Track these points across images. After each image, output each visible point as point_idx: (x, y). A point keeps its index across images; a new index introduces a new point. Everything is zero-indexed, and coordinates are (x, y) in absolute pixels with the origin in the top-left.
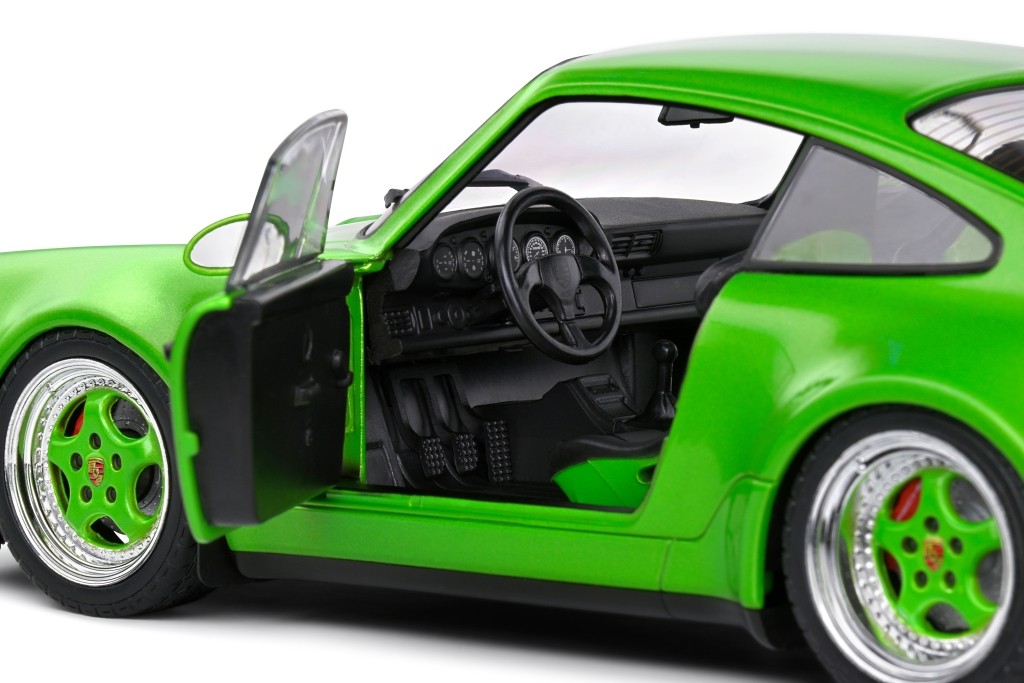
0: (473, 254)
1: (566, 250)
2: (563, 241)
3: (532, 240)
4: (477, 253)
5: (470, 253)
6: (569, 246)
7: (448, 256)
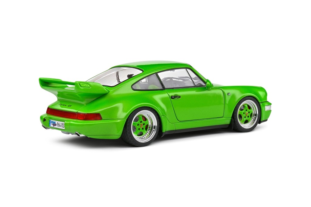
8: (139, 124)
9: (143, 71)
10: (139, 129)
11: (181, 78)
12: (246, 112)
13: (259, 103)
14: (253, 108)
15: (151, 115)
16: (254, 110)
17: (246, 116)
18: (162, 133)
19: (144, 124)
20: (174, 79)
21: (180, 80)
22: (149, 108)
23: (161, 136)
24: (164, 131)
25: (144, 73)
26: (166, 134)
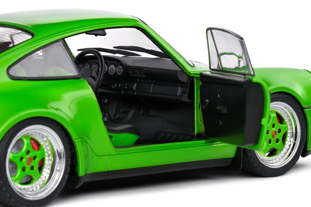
0: (95, 66)
1: (120, 70)
2: (119, 67)
3: (111, 65)
4: (96, 66)
5: (94, 66)
6: (121, 69)
7: (88, 66)
8: (24, 156)
9: (33, 35)
10: (24, 169)
11: (120, 49)
12: (274, 129)
13: (302, 109)
14: (290, 120)
15: (50, 136)
16: (291, 124)
17: (271, 138)
18: (79, 178)
19: (35, 157)
20: (102, 53)
21: (117, 55)
22: (47, 119)
23: (76, 185)
24: (81, 172)
25: (35, 38)
26: (87, 180)
